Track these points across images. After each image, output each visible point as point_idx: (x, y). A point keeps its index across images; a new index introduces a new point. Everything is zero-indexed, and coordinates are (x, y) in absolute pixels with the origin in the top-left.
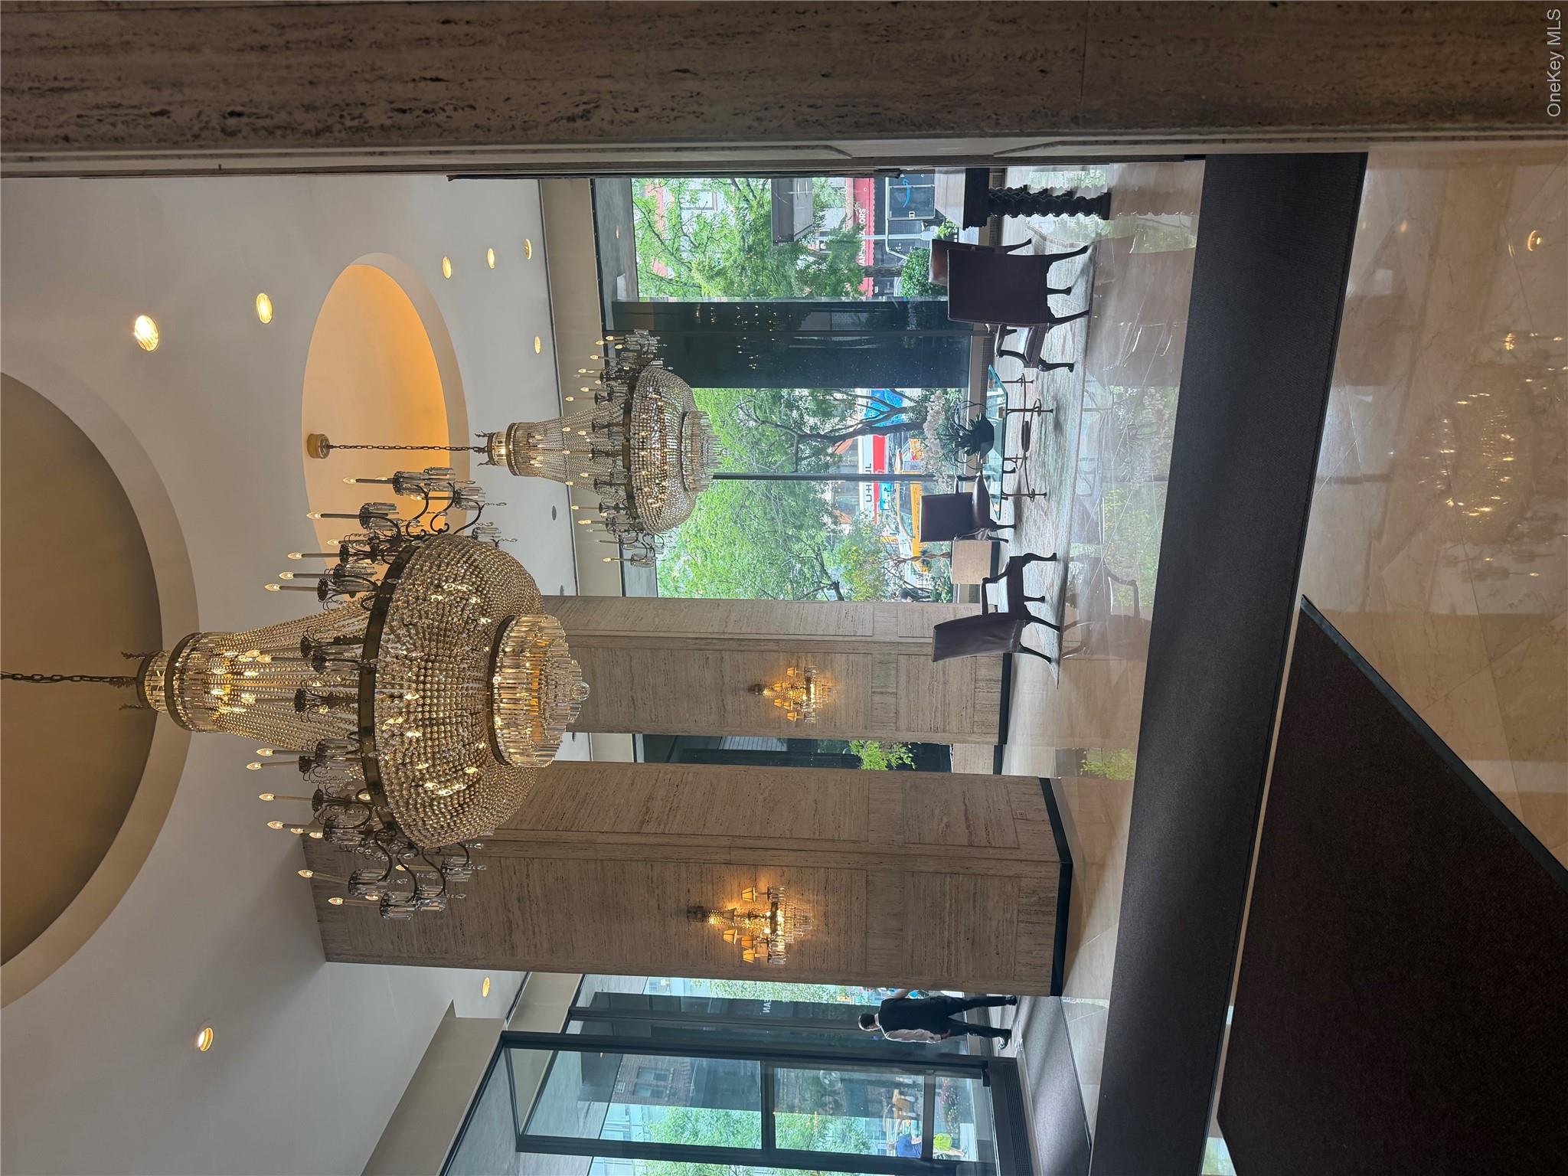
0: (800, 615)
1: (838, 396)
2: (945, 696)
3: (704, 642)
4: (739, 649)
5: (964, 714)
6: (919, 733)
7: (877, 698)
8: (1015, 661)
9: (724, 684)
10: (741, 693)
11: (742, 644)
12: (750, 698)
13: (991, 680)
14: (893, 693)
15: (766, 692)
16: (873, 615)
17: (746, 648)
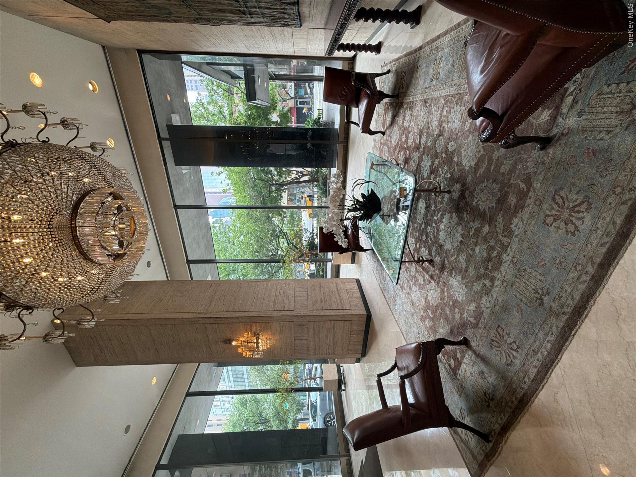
0: (254, 293)
1: (284, 169)
2: (334, 339)
3: (193, 320)
4: (216, 322)
5: (344, 346)
6: (320, 356)
7: (297, 342)
8: (373, 321)
9: (209, 340)
10: (220, 343)
11: (217, 320)
12: (225, 346)
13: (360, 331)
14: (306, 339)
15: (234, 343)
16: (294, 290)
17: (219, 322)
